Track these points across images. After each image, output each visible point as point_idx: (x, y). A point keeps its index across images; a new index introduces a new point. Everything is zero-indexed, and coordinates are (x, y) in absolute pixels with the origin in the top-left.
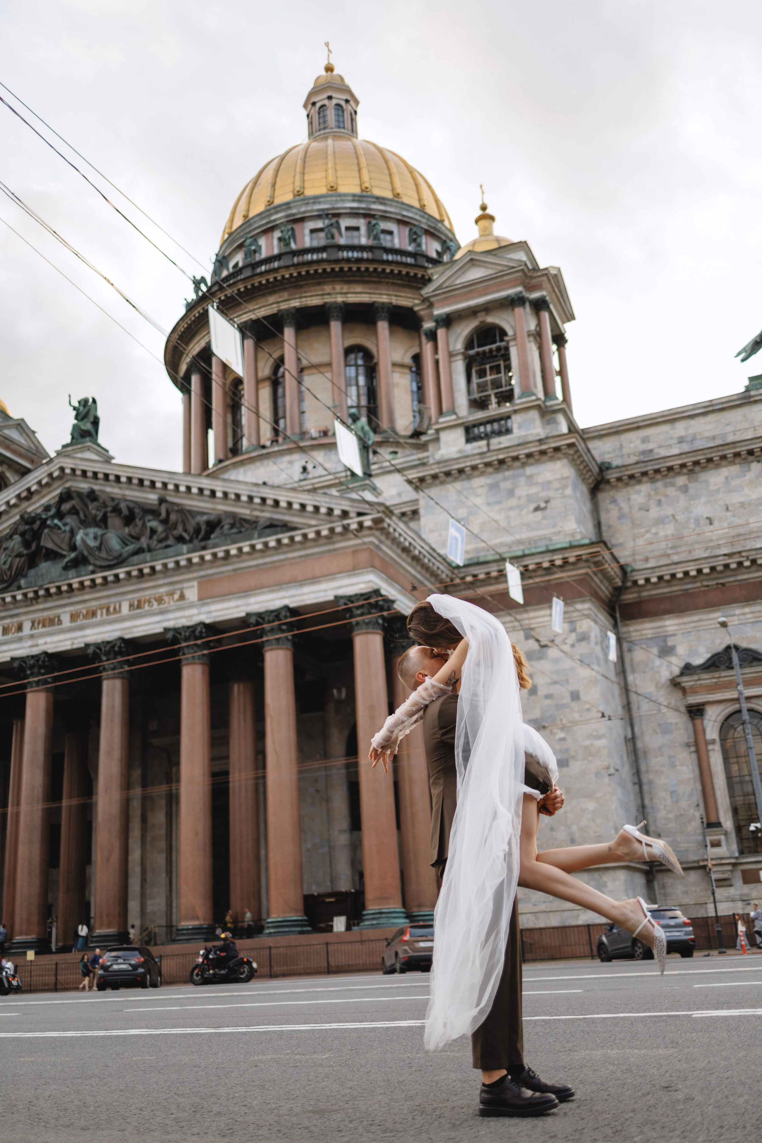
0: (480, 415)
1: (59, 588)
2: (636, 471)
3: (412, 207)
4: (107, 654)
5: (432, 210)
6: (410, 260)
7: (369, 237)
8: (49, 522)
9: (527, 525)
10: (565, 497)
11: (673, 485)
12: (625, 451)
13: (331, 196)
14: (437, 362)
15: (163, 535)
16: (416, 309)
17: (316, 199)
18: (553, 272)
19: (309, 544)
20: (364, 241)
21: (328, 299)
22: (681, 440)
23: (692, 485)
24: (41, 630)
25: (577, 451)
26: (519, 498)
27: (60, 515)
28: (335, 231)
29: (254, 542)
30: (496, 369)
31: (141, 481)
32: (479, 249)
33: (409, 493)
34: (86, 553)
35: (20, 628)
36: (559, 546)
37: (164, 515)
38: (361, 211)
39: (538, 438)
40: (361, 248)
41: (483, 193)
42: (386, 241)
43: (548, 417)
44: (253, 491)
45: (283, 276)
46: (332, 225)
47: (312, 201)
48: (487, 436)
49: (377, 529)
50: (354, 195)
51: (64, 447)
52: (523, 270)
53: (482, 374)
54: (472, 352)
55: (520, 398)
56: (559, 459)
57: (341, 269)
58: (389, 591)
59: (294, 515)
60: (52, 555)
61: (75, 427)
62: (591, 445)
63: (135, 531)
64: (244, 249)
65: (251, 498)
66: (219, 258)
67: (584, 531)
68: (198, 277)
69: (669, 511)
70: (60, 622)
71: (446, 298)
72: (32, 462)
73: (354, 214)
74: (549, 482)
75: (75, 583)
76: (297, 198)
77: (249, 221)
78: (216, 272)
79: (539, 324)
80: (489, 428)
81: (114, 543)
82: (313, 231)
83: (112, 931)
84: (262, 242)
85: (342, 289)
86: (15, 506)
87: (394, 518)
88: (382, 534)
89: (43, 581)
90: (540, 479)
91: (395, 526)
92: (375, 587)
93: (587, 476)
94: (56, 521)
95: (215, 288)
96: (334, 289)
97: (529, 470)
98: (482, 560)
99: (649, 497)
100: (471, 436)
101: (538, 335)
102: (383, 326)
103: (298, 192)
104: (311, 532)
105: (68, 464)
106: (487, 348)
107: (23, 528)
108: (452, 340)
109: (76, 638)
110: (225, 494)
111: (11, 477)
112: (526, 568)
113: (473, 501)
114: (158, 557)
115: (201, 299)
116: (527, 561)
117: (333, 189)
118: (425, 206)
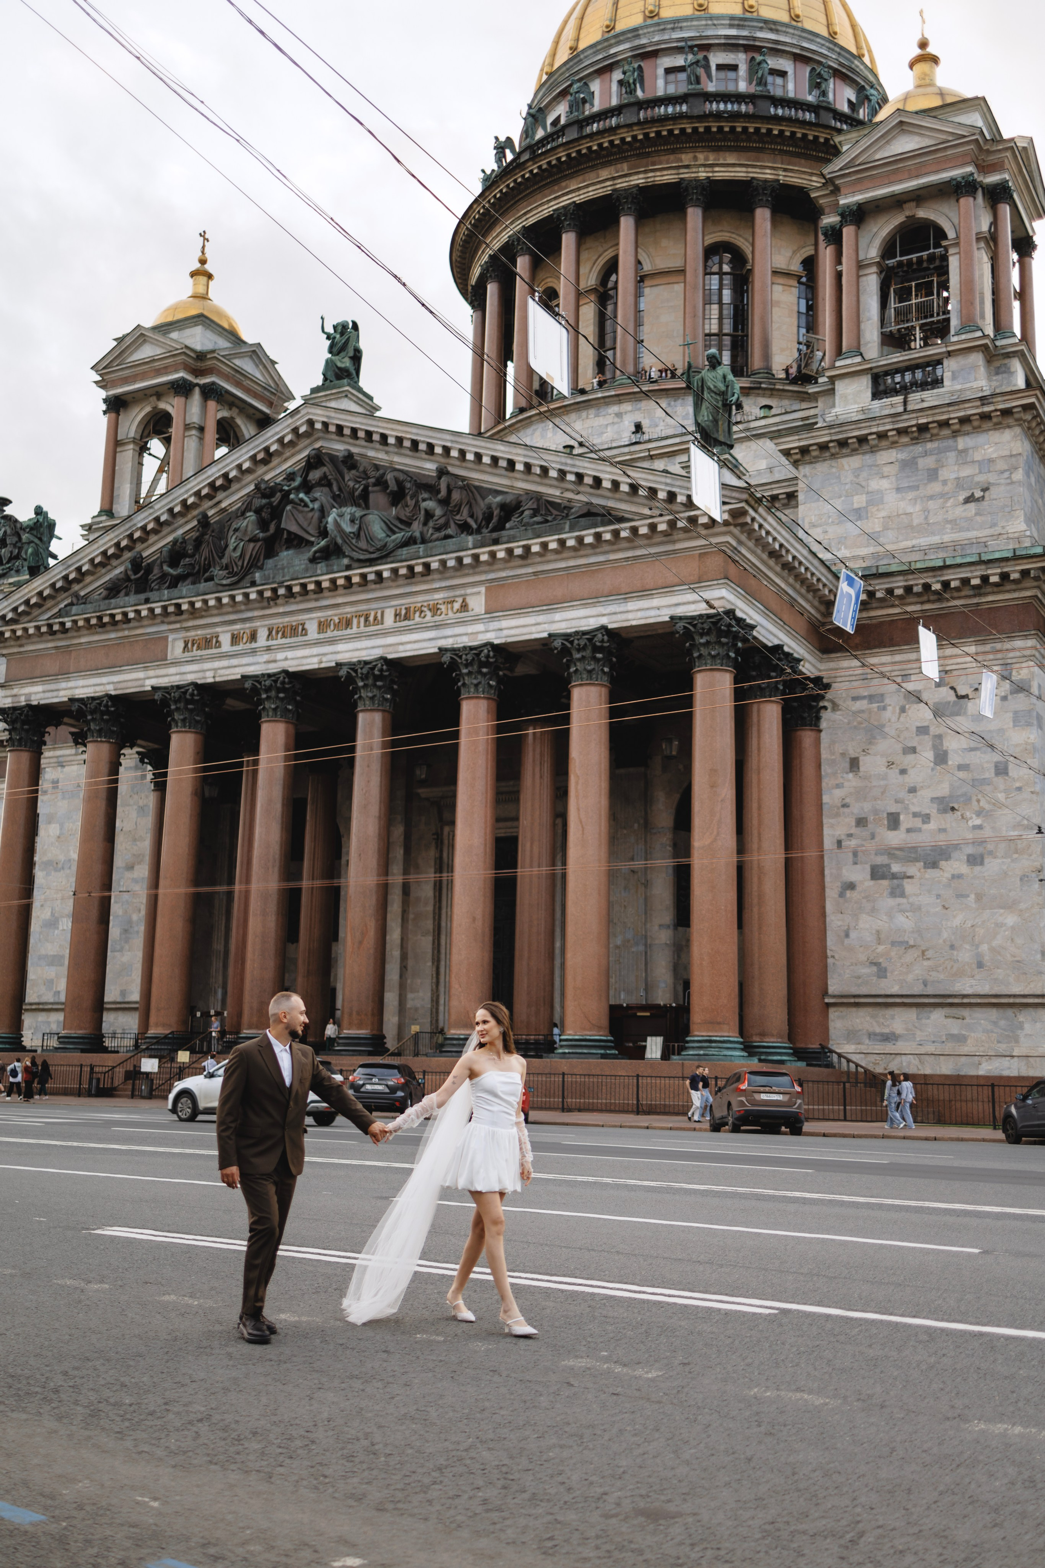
0: (898, 357)
1: (304, 586)
3: (818, 35)
4: (364, 677)
5: (846, 39)
6: (808, 116)
7: (750, 83)
8: (292, 496)
9: (953, 522)
10: (1012, 483)
13: (698, 19)
14: (839, 276)
15: (442, 521)
16: (813, 195)
17: (676, 23)
18: (1022, 144)
19: (639, 542)
20: (743, 87)
21: (686, 174)
24: (281, 641)
25: (1037, 415)
26: (945, 482)
27: (307, 487)
28: (701, 72)
29: (563, 536)
30: (927, 289)
31: (415, 444)
32: (913, 107)
33: (784, 469)
34: (339, 541)
35: (253, 637)
36: (997, 555)
37: (443, 493)
38: (741, 42)
39: (980, 395)
40: (739, 98)
41: (924, 22)
42: (775, 87)
43: (997, 364)
44: (566, 464)
45: (623, 140)
46: (697, 63)
47: (671, 26)
48: (904, 390)
49: (736, 526)
50: (732, 18)
51: (314, 391)
52: (977, 140)
53: (904, 295)
54: (891, 262)
55: (957, 334)
56: (1009, 427)
57: (708, 129)
58: (748, 612)
59: (621, 500)
60: (296, 542)
61: (328, 362)
63: (405, 514)
64: (569, 98)
65: (562, 473)
67: (1036, 535)
70: (304, 632)
71: (861, 180)
72: (270, 404)
73: (731, 45)
74: (991, 461)
75: (325, 582)
76: (649, 22)
77: (578, 55)
78: (527, 133)
79: (995, 223)
80: (908, 377)
81: (377, 529)
82: (669, 71)
83: (363, 1032)
85: (707, 159)
86: (249, 471)
87: (761, 510)
88: (742, 532)
89: (284, 575)
90: (978, 457)
91: (761, 521)
92: (729, 607)
94: (302, 495)
95: (526, 157)
96: (695, 158)
97: (962, 442)
98: (884, 569)
100: (882, 388)
101: (992, 239)
102: (763, 216)
103: (651, 12)
104: (643, 525)
105: (319, 415)
106: (914, 256)
107: (259, 502)
108: (863, 243)
109: (324, 655)
110: (528, 467)
111: (246, 428)
112: (946, 584)
113: (875, 484)
114: (434, 552)
115: (505, 172)
116: (948, 576)
117: (701, 7)
118: (835, 32)
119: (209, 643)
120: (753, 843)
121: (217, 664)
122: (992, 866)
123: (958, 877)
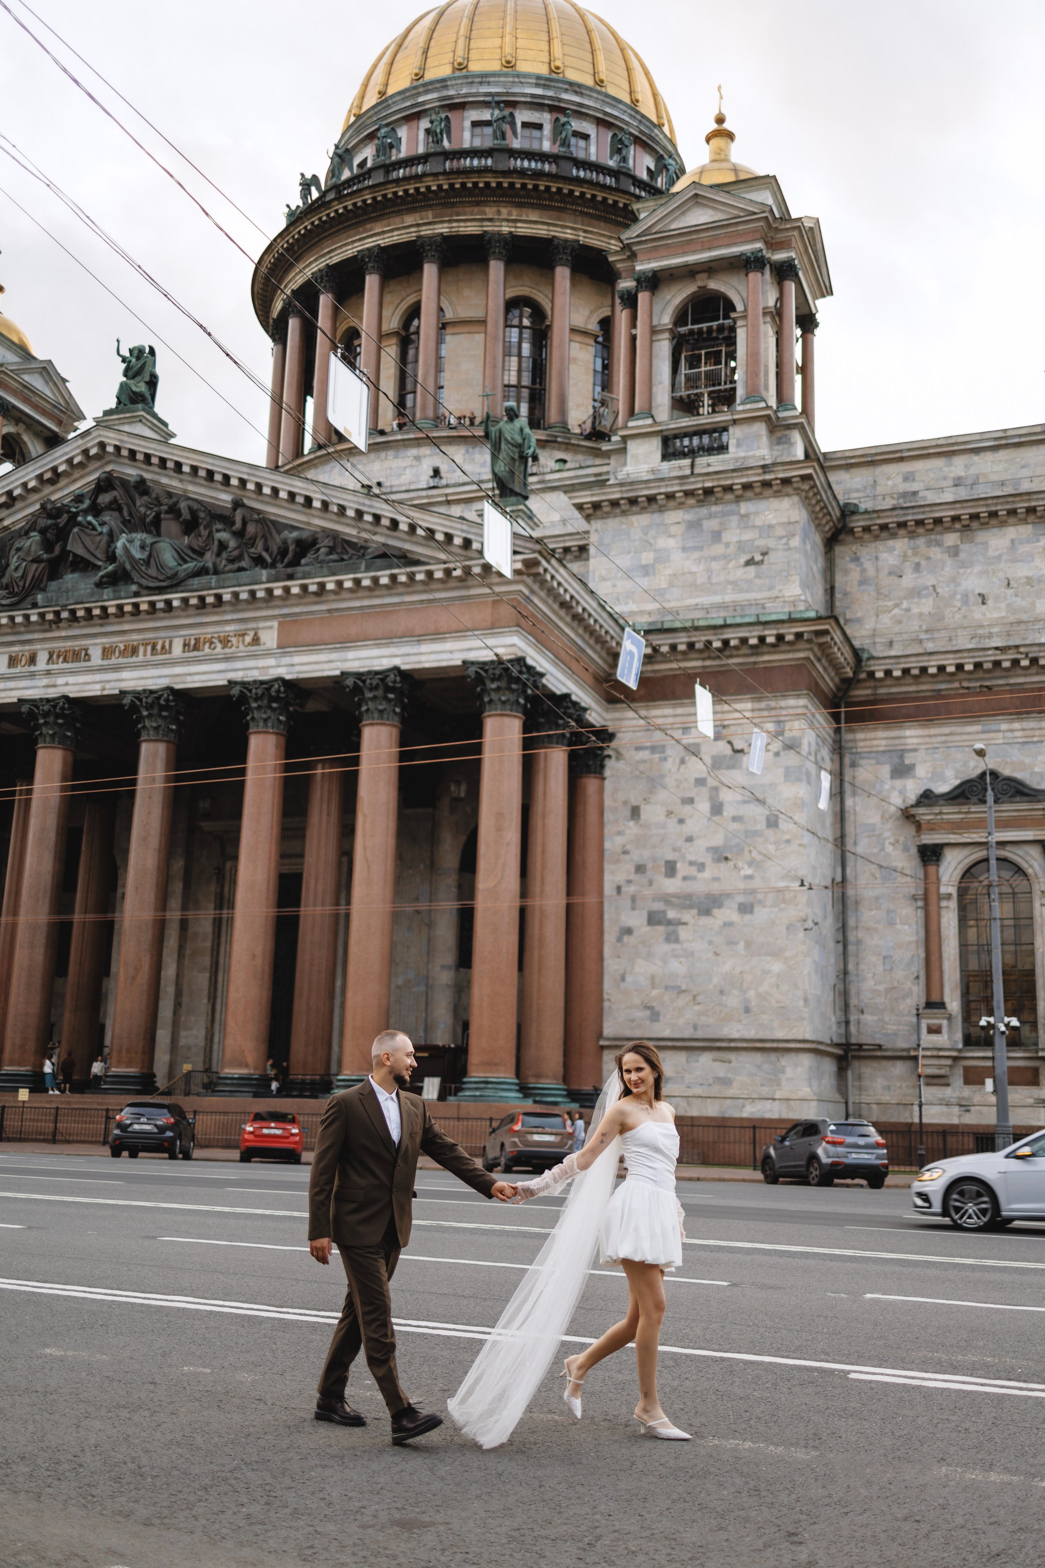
0: (686, 422)
1: (89, 611)
2: (891, 520)
3: (620, 101)
4: (149, 707)
5: (647, 109)
6: (609, 181)
7: (554, 142)
8: (80, 519)
9: (734, 583)
10: (789, 549)
11: (939, 544)
12: (880, 490)
13: (506, 75)
14: (633, 339)
15: (236, 553)
16: (611, 259)
17: (484, 77)
18: (808, 224)
19: (434, 586)
20: (546, 146)
21: (489, 228)
22: (958, 483)
23: (965, 547)
24: (61, 665)
25: (814, 486)
26: (727, 545)
27: (96, 510)
28: (507, 128)
29: (359, 575)
30: (715, 358)
31: (210, 474)
32: (707, 181)
33: (578, 523)
34: (128, 567)
35: (32, 660)
36: (774, 617)
37: (238, 525)
38: (546, 102)
39: (762, 463)
40: (542, 157)
41: (721, 98)
42: (578, 149)
43: (779, 434)
44: (364, 504)
45: (428, 188)
46: (503, 118)
47: (477, 80)
48: (692, 453)
49: (529, 575)
50: (538, 77)
51: (107, 413)
52: (766, 217)
53: (694, 362)
54: (683, 330)
55: (742, 403)
56: (788, 495)
57: (512, 185)
58: (538, 660)
59: (417, 543)
60: (82, 565)
61: (122, 385)
62: (833, 477)
63: (198, 543)
64: (376, 141)
65: (360, 514)
66: (338, 151)
67: (810, 600)
68: (308, 176)
69: (929, 580)
70: (87, 657)
71: (655, 249)
72: (60, 423)
73: (536, 104)
74: (770, 527)
75: (112, 606)
76: (458, 74)
77: (386, 100)
78: (333, 172)
79: (781, 299)
80: (696, 441)
81: (168, 557)
82: (475, 124)
83: (132, 1070)
84: (403, 132)
85: (510, 214)
86: (34, 490)
87: (553, 561)
88: (535, 582)
89: (68, 599)
90: (758, 522)
91: (553, 572)
92: (520, 654)
93: (824, 521)
94: (90, 518)
95: (331, 196)
96: (499, 213)
97: (745, 507)
98: (666, 626)
99: (905, 557)
100: (671, 450)
101: (777, 314)
102: (563, 274)
103: (460, 64)
104: (438, 570)
105: (111, 439)
106: (704, 326)
107: (43, 522)
108: (657, 309)
109: (108, 682)
110: (325, 505)
111: (34, 446)
112: (726, 643)
113: (663, 543)
114: (227, 583)
115: (310, 209)
116: (728, 634)
117: (509, 65)
118: (637, 101)
120: (536, 886)
122: (762, 914)
123: (728, 924)
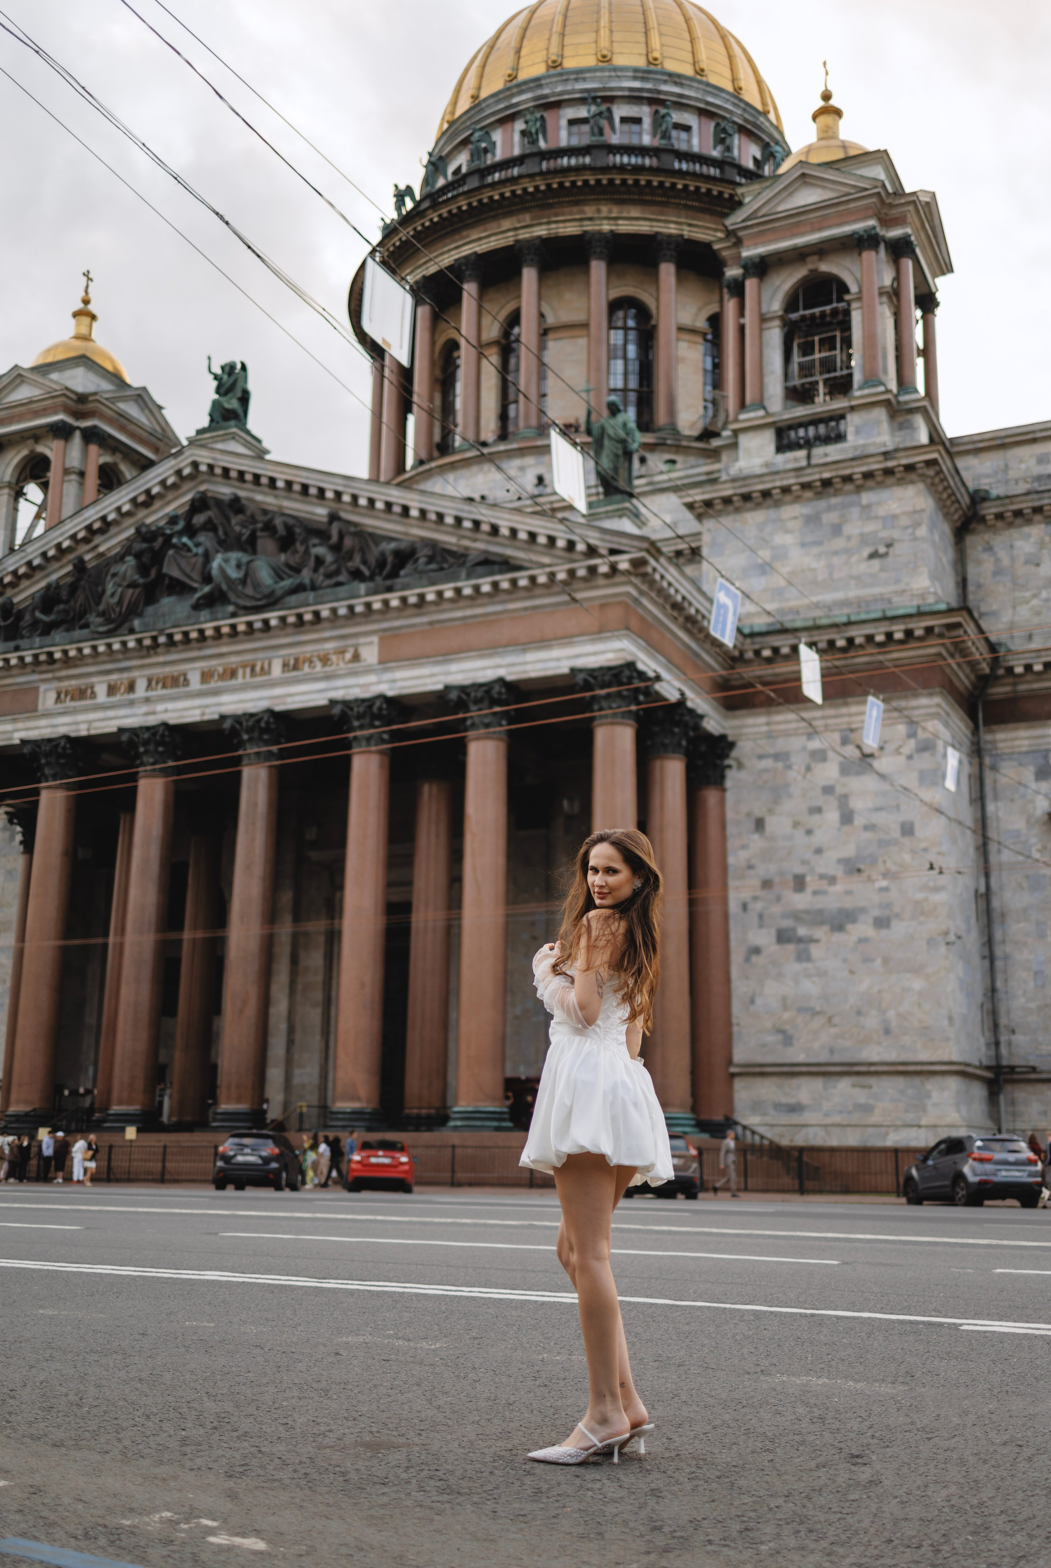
0: (800, 411)
1: (186, 634)
2: (1025, 505)
3: (722, 90)
4: (250, 730)
5: (752, 96)
6: (713, 171)
7: (654, 135)
8: (175, 540)
9: (858, 578)
10: (916, 539)
12: (1012, 474)
13: (602, 70)
14: (742, 329)
15: (333, 567)
16: (716, 247)
17: (579, 74)
18: (924, 198)
19: (538, 591)
20: (647, 140)
21: (589, 227)
24: (160, 692)
25: (941, 471)
26: (849, 538)
27: (191, 531)
28: (604, 123)
29: (459, 584)
30: (829, 344)
31: (305, 488)
32: (815, 159)
33: (688, 524)
34: (224, 587)
35: (131, 688)
36: (901, 612)
37: (335, 538)
38: (645, 95)
39: (883, 449)
40: (642, 151)
41: (827, 74)
42: (679, 141)
43: (900, 419)
44: (462, 510)
45: (525, 190)
46: (600, 114)
47: (572, 76)
48: (808, 444)
49: (637, 575)
50: (636, 70)
51: (199, 432)
52: (879, 194)
53: (806, 349)
54: (794, 316)
55: (860, 388)
56: (912, 482)
57: (611, 181)
58: (648, 664)
59: (517, 548)
60: (179, 588)
61: (215, 404)
62: (961, 463)
63: (294, 560)
64: (470, 146)
65: (459, 520)
66: (433, 159)
67: (940, 592)
68: (402, 187)
70: (186, 682)
71: (762, 233)
72: (157, 450)
73: (634, 98)
74: (895, 517)
75: (209, 628)
76: (552, 71)
77: (479, 104)
78: (427, 181)
79: (897, 278)
80: (811, 431)
81: (264, 575)
82: (572, 122)
83: (242, 1107)
84: (497, 136)
85: (610, 211)
86: (129, 514)
87: (662, 560)
88: (643, 582)
89: (165, 623)
90: (881, 512)
91: (662, 572)
92: (630, 658)
93: (952, 510)
94: (185, 540)
95: (426, 204)
96: (599, 211)
97: (866, 497)
98: (788, 625)
99: (1041, 544)
100: (785, 442)
101: (894, 294)
102: (667, 271)
103: (554, 62)
104: (541, 574)
105: (204, 457)
106: (817, 311)
107: (139, 546)
108: (766, 296)
109: (207, 706)
110: (423, 513)
111: (126, 470)
112: (849, 641)
113: (778, 539)
114: (325, 599)
116: (853, 632)
117: (605, 59)
118: (741, 89)
119: (82, 694)
121: (92, 716)
122: (899, 929)
123: (863, 940)
